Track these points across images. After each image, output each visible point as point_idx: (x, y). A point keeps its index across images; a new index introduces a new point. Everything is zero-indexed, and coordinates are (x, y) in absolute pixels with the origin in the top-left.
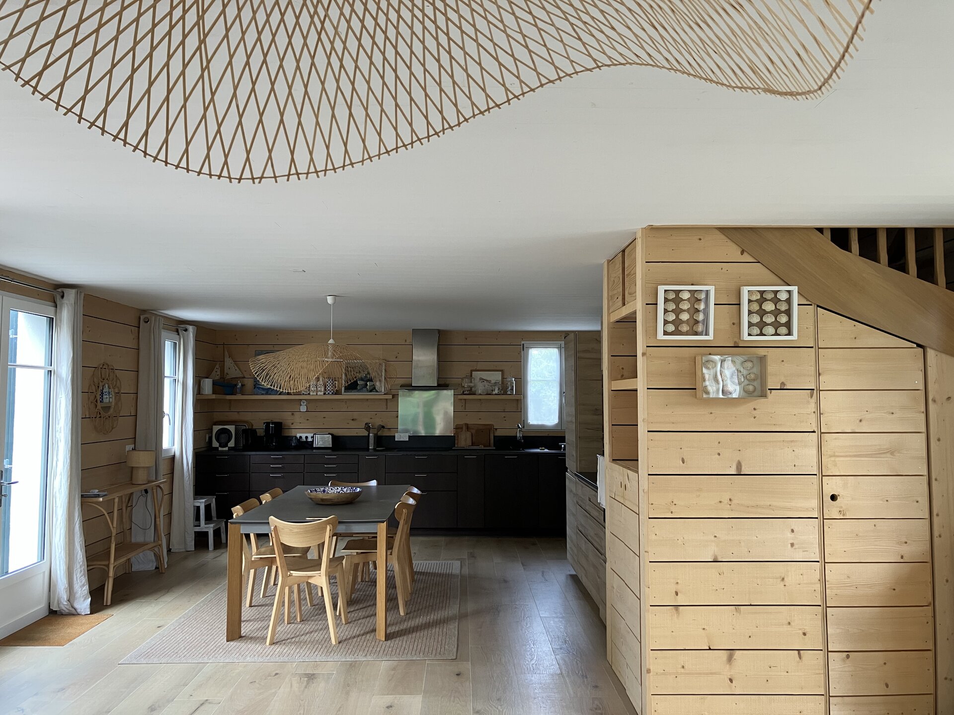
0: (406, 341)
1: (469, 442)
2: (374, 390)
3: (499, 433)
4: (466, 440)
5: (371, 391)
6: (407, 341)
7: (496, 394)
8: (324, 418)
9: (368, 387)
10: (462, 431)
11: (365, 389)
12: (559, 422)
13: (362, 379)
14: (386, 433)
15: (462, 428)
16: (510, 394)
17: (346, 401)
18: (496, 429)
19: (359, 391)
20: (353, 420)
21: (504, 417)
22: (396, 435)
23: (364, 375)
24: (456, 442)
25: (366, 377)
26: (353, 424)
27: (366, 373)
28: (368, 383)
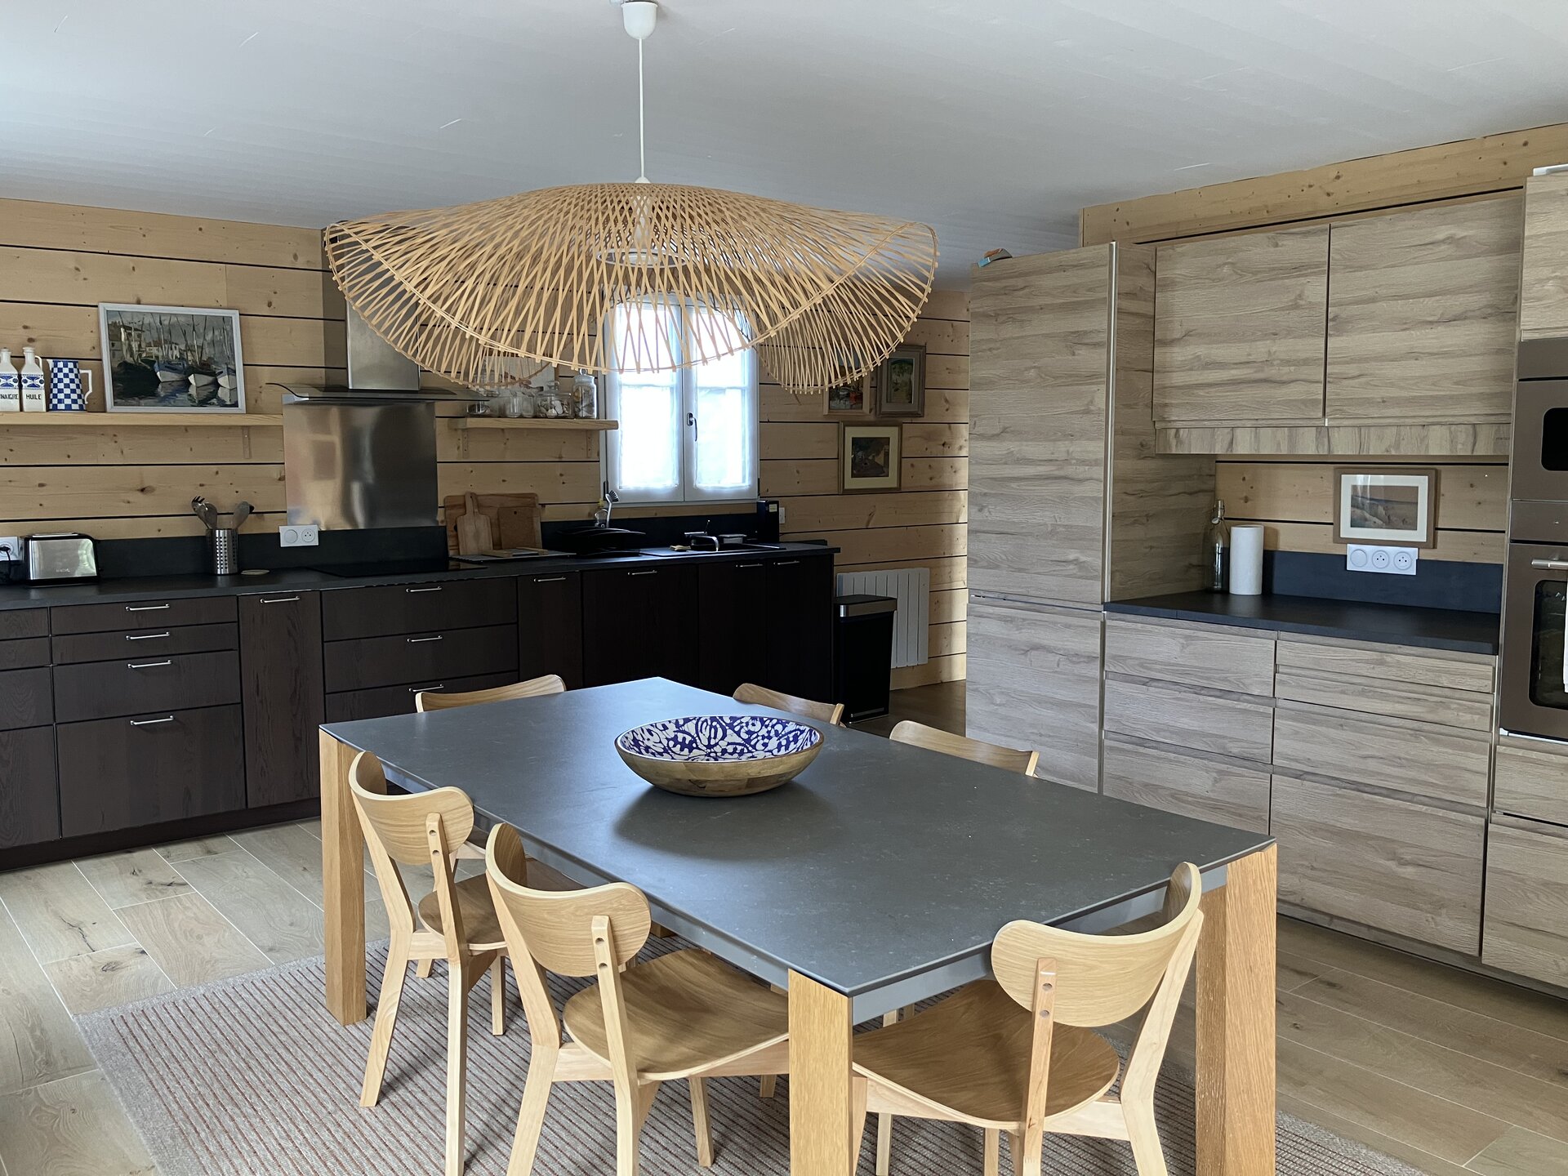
0: (295, 257)
1: (486, 543)
2: (214, 401)
3: (552, 515)
4: (477, 535)
5: (203, 402)
6: (300, 259)
7: (557, 417)
8: (41, 485)
9: (192, 391)
10: (465, 513)
11: (183, 397)
12: (679, 486)
13: (169, 366)
14: (252, 527)
15: (464, 506)
16: (586, 418)
17: (113, 432)
18: (543, 505)
19: (164, 401)
20: (142, 490)
21: (561, 475)
22: (283, 530)
23: (176, 353)
24: (450, 542)
25: (182, 359)
26: (143, 504)
27: (183, 347)
28: (191, 378)
